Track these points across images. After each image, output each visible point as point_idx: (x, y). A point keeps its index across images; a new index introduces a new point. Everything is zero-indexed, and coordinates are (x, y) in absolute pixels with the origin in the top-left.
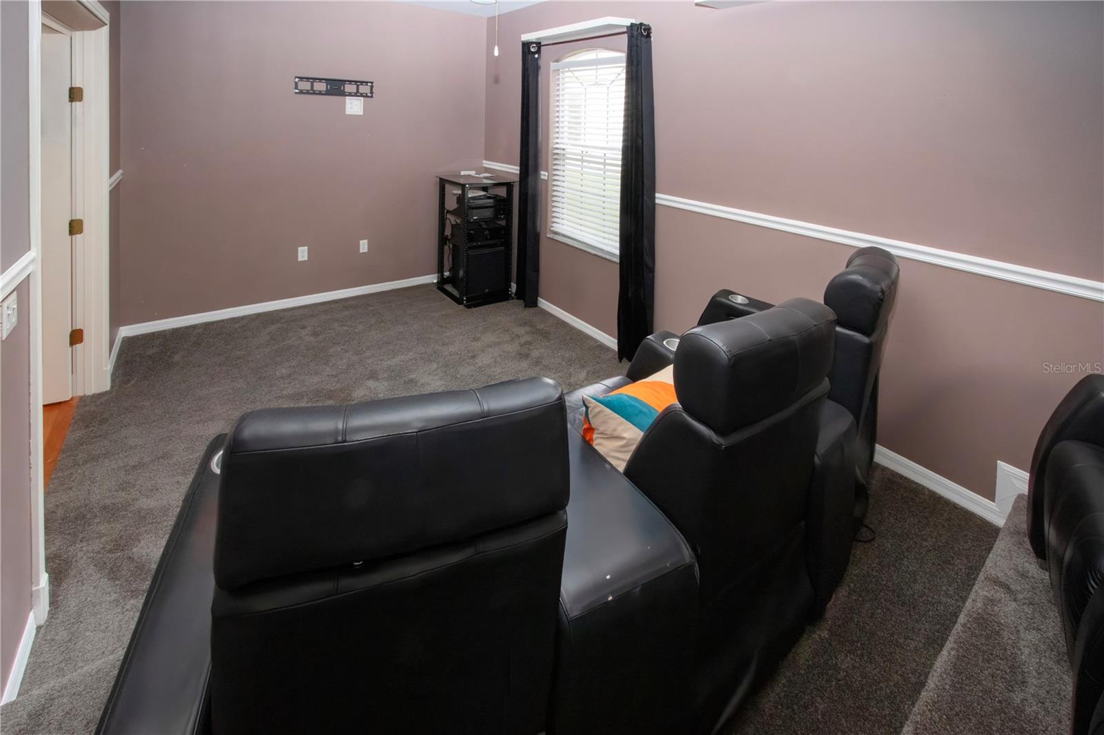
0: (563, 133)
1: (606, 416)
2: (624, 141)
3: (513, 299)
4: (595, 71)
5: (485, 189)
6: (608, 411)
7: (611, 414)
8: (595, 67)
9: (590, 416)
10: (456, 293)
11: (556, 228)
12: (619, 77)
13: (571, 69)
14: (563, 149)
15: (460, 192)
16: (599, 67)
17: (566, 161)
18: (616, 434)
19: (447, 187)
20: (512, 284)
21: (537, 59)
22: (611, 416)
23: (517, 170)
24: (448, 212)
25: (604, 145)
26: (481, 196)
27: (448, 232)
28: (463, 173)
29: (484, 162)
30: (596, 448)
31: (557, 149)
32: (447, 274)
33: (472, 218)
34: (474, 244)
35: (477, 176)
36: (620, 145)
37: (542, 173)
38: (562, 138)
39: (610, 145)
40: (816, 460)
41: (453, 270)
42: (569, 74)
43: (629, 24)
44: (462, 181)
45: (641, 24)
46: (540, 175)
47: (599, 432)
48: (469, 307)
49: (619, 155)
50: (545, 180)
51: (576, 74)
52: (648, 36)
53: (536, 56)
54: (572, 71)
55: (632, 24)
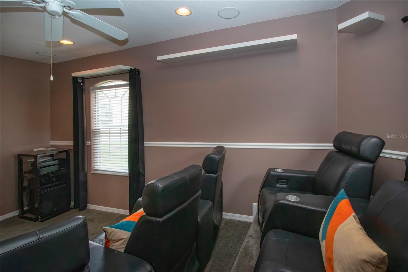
0: (98, 121)
1: (115, 232)
2: (129, 122)
3: (73, 209)
4: (114, 90)
5: (52, 156)
6: (116, 230)
7: (117, 230)
8: (114, 89)
9: (107, 235)
10: (33, 216)
11: (97, 167)
12: (127, 93)
13: (102, 90)
14: (99, 129)
15: (34, 160)
16: (116, 88)
17: (101, 134)
18: (120, 238)
19: (24, 159)
20: (72, 202)
21: (82, 85)
22: (117, 231)
23: (72, 143)
24: (25, 173)
25: (120, 124)
26: (49, 160)
27: (25, 184)
28: (35, 150)
29: (50, 142)
30: (111, 248)
31: (96, 129)
32: (26, 208)
33: (43, 173)
34: (45, 187)
35: (46, 150)
36: (127, 123)
37: (87, 142)
38: (98, 124)
39: (123, 124)
40: (199, 220)
41: (31, 204)
42: (101, 93)
43: (130, 69)
44: (35, 154)
45: (135, 69)
46: (86, 143)
47: (112, 241)
48: (42, 221)
49: (127, 128)
50: (89, 145)
51: (104, 92)
52: (139, 74)
53: (82, 84)
54: (102, 91)
55: (131, 69)
